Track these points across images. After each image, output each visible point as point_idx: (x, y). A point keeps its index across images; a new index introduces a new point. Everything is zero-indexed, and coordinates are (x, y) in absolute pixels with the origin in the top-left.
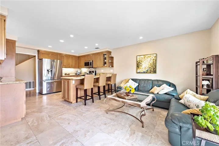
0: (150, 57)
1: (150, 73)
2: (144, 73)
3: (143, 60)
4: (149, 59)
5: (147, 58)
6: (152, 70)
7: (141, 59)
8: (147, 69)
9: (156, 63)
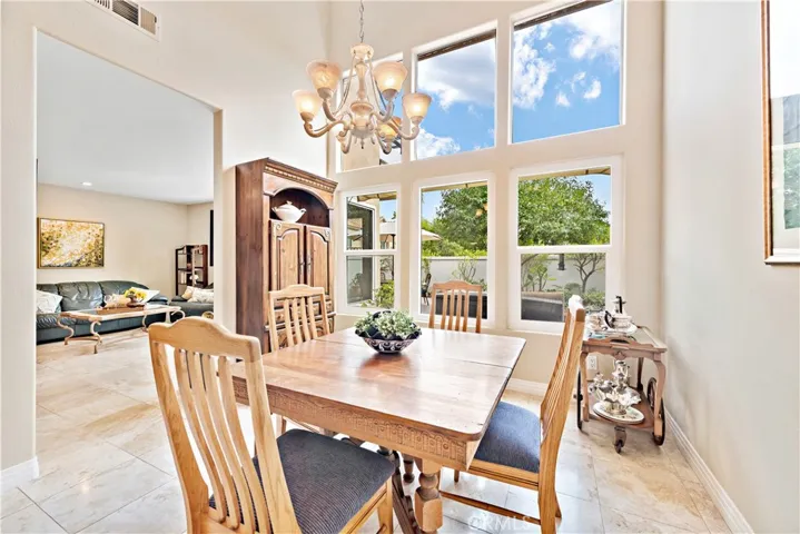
0: (88, 228)
1: (88, 265)
2: (69, 266)
3: (63, 232)
4: (84, 233)
5: (79, 230)
6: (93, 260)
7: (55, 229)
8: (77, 258)
9: (103, 244)
